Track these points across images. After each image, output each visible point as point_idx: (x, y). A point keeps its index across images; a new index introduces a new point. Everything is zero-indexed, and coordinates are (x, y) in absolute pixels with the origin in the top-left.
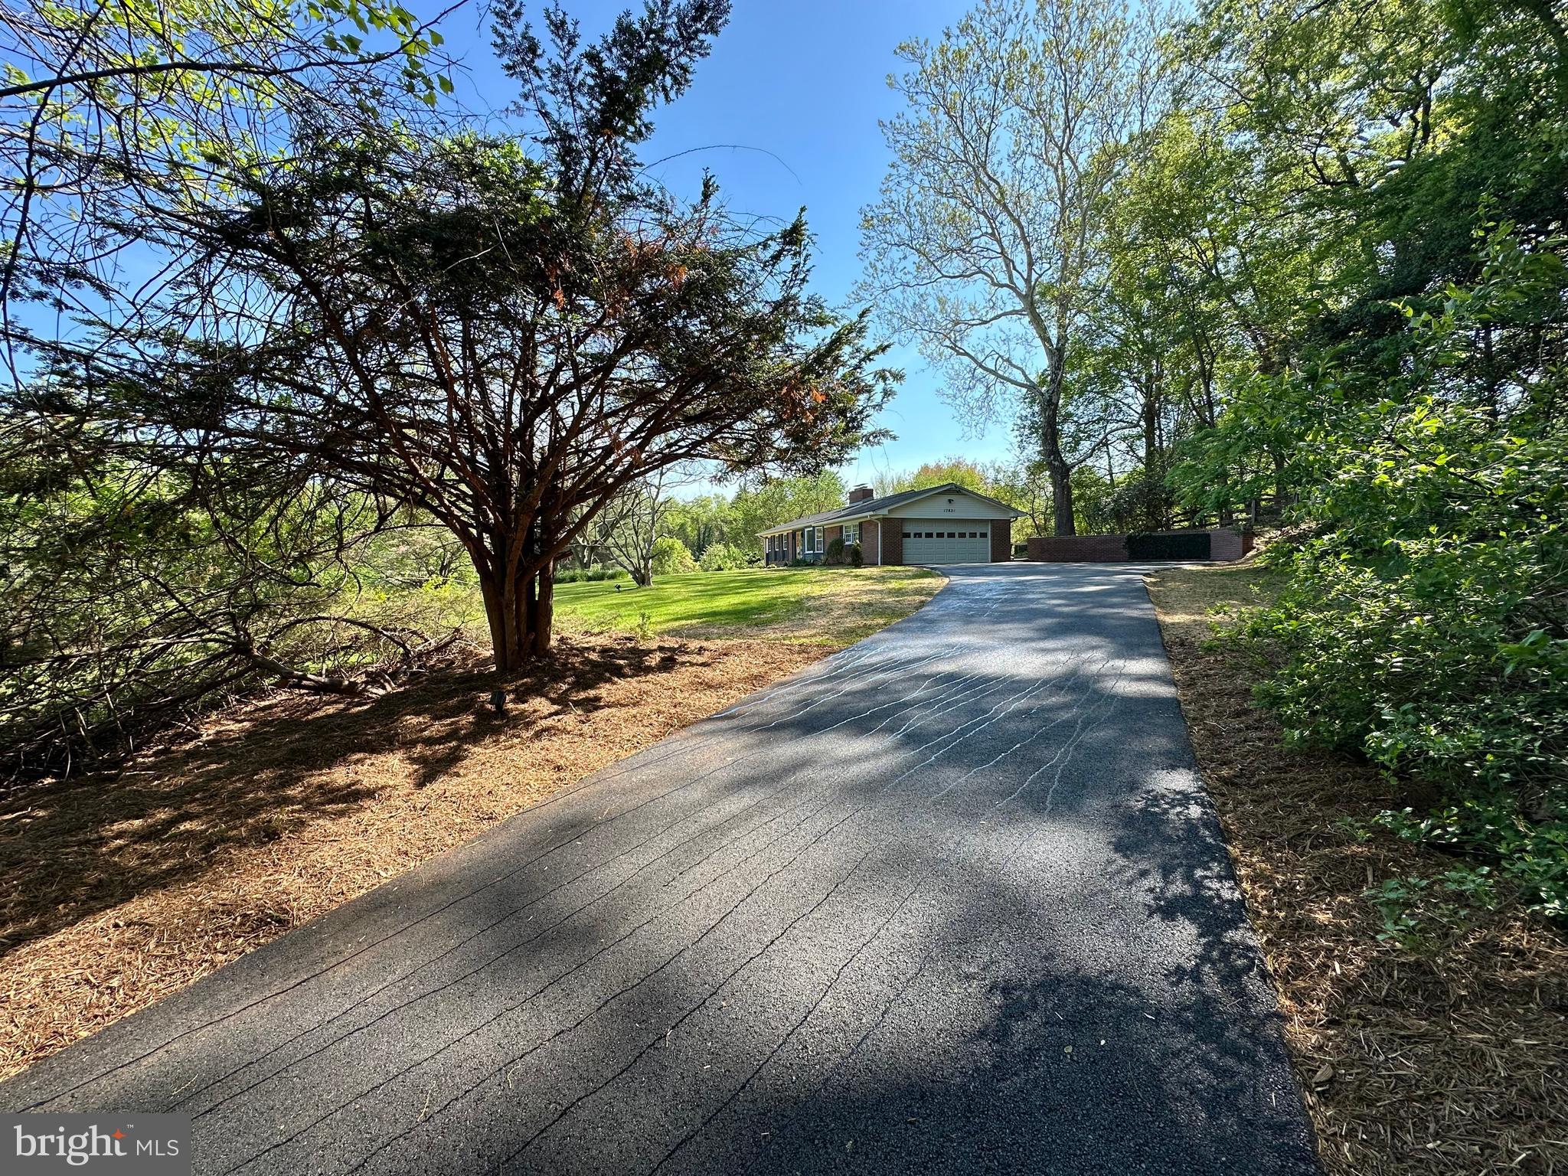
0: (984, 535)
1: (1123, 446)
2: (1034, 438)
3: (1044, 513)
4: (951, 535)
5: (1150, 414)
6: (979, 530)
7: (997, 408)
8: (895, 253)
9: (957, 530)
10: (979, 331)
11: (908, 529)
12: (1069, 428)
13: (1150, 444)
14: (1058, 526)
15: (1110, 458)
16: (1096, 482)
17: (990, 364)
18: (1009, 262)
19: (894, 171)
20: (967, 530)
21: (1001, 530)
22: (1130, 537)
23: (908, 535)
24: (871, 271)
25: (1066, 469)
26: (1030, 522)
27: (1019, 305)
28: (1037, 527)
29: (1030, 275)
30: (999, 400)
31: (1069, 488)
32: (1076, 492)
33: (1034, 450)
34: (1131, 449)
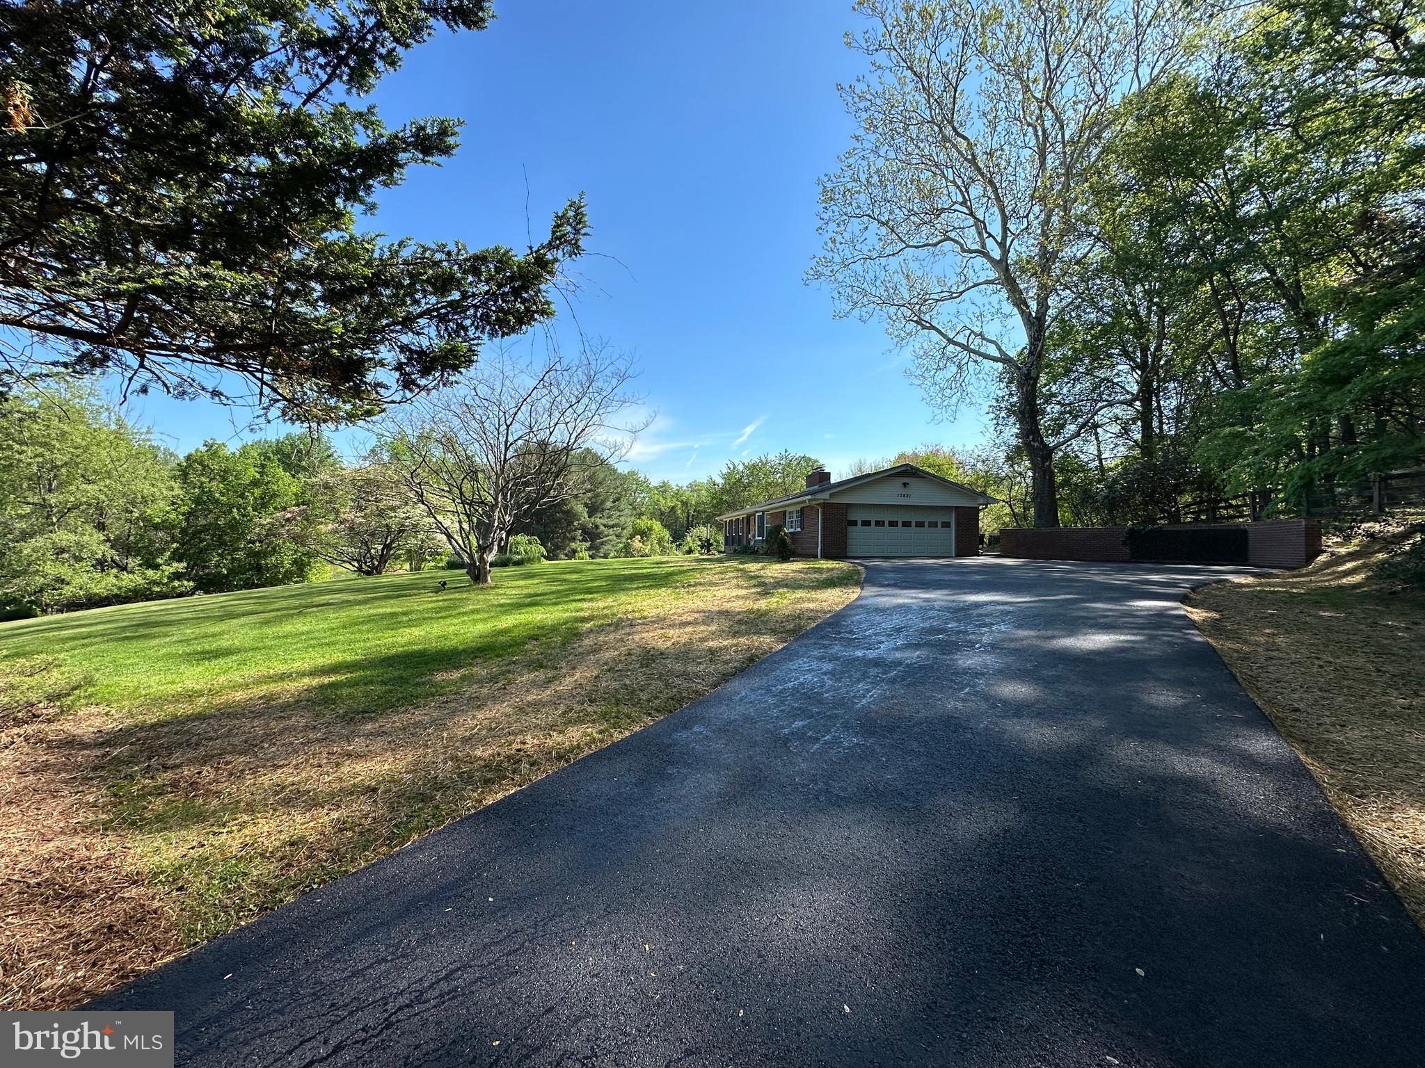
0: (946, 525)
1: (1116, 428)
2: (1012, 419)
3: (1023, 501)
4: (907, 524)
5: (1147, 393)
6: (940, 519)
7: (970, 389)
8: (855, 226)
9: (913, 518)
10: (950, 306)
11: (853, 516)
12: (1053, 409)
13: (1147, 427)
14: (1039, 515)
15: (1099, 443)
16: (1083, 468)
17: (961, 339)
18: (980, 226)
19: (858, 145)
20: (927, 519)
21: (968, 519)
22: (1132, 532)
23: (854, 523)
24: (830, 244)
25: (1048, 452)
26: (1008, 510)
27: (993, 274)
28: (1015, 515)
29: (1005, 237)
30: (973, 380)
31: (1052, 474)
32: (1059, 479)
33: (1011, 432)
34: (1125, 431)
